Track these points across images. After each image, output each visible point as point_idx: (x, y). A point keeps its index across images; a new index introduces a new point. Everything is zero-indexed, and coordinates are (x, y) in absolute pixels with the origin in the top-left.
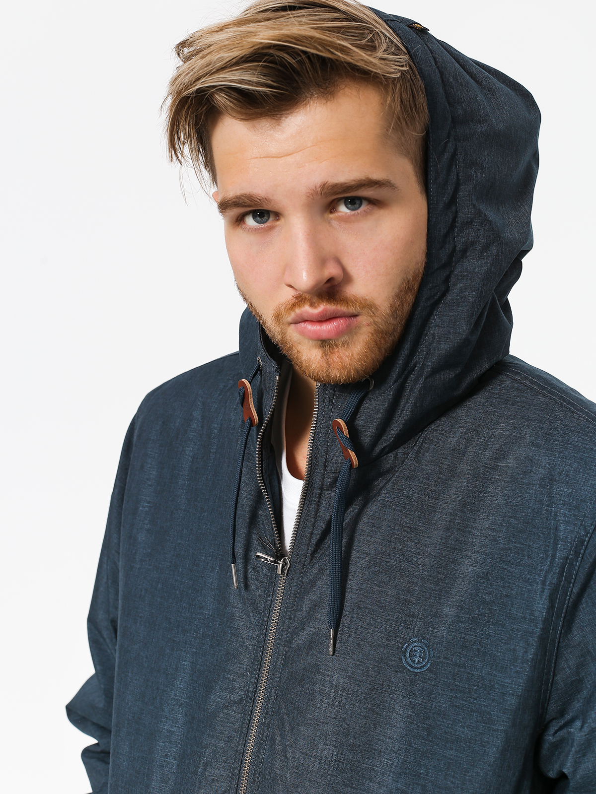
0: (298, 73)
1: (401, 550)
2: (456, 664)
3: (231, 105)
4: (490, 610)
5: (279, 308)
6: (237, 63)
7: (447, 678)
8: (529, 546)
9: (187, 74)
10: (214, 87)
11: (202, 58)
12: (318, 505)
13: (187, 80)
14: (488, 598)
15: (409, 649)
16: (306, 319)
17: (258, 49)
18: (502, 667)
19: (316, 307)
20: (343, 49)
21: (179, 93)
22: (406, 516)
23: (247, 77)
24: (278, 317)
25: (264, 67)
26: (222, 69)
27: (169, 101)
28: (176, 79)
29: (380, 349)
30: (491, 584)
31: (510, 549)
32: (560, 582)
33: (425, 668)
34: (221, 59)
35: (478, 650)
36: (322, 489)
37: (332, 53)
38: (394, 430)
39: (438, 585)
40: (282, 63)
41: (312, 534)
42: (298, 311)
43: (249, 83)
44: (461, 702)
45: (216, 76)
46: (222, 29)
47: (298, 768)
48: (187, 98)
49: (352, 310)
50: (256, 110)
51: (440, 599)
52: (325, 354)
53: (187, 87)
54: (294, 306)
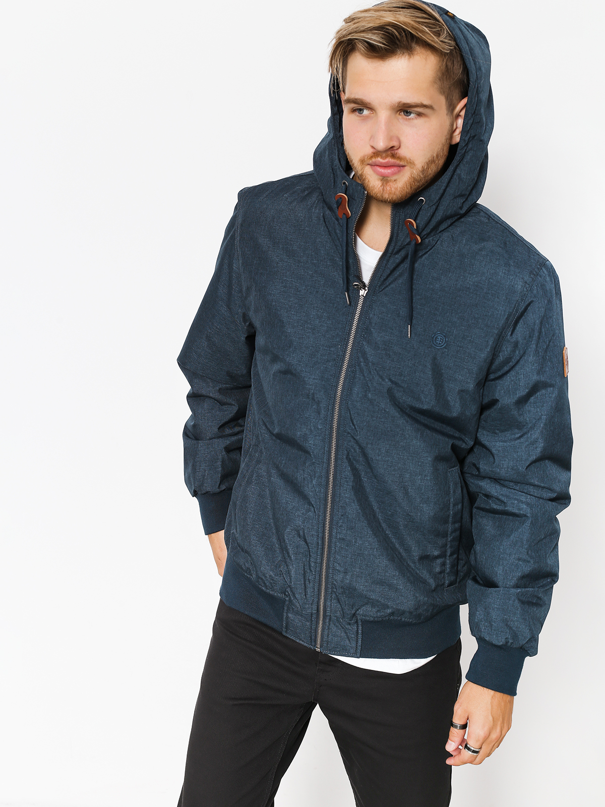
0: (399, 40)
1: (432, 288)
2: (458, 346)
3: (363, 49)
4: (477, 321)
5: (364, 157)
6: (371, 30)
7: (454, 352)
8: (498, 293)
9: (346, 30)
10: (357, 39)
11: (354, 24)
12: (388, 261)
13: (344, 33)
14: (476, 316)
15: (435, 337)
16: (377, 164)
17: (382, 25)
18: (481, 349)
19: (384, 159)
20: (423, 32)
21: (340, 38)
22: (435, 272)
23: (374, 37)
24: (362, 161)
25: (383, 34)
26: (363, 31)
27: (334, 42)
28: (339, 31)
29: (411, 187)
30: (479, 309)
31: (489, 293)
32: (513, 311)
33: (443, 347)
34: (363, 26)
35: (470, 340)
36: (391, 254)
37: (417, 33)
38: (431, 226)
39: (451, 307)
40: (392, 35)
41: (381, 276)
42: (374, 160)
43: (375, 40)
44: (459, 363)
45: (359, 34)
46: (366, 11)
47: (375, 391)
48: (343, 42)
49: (402, 163)
50: (375, 54)
51: (452, 314)
52: (383, 184)
53: (344, 37)
54: (372, 157)
